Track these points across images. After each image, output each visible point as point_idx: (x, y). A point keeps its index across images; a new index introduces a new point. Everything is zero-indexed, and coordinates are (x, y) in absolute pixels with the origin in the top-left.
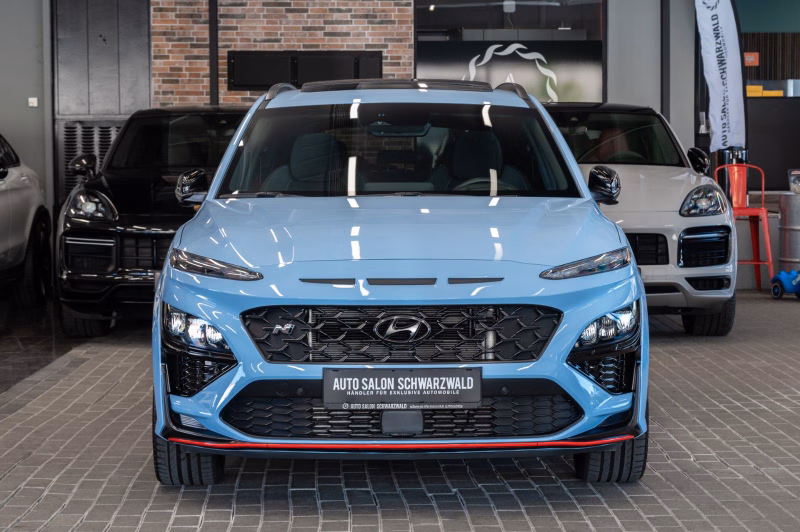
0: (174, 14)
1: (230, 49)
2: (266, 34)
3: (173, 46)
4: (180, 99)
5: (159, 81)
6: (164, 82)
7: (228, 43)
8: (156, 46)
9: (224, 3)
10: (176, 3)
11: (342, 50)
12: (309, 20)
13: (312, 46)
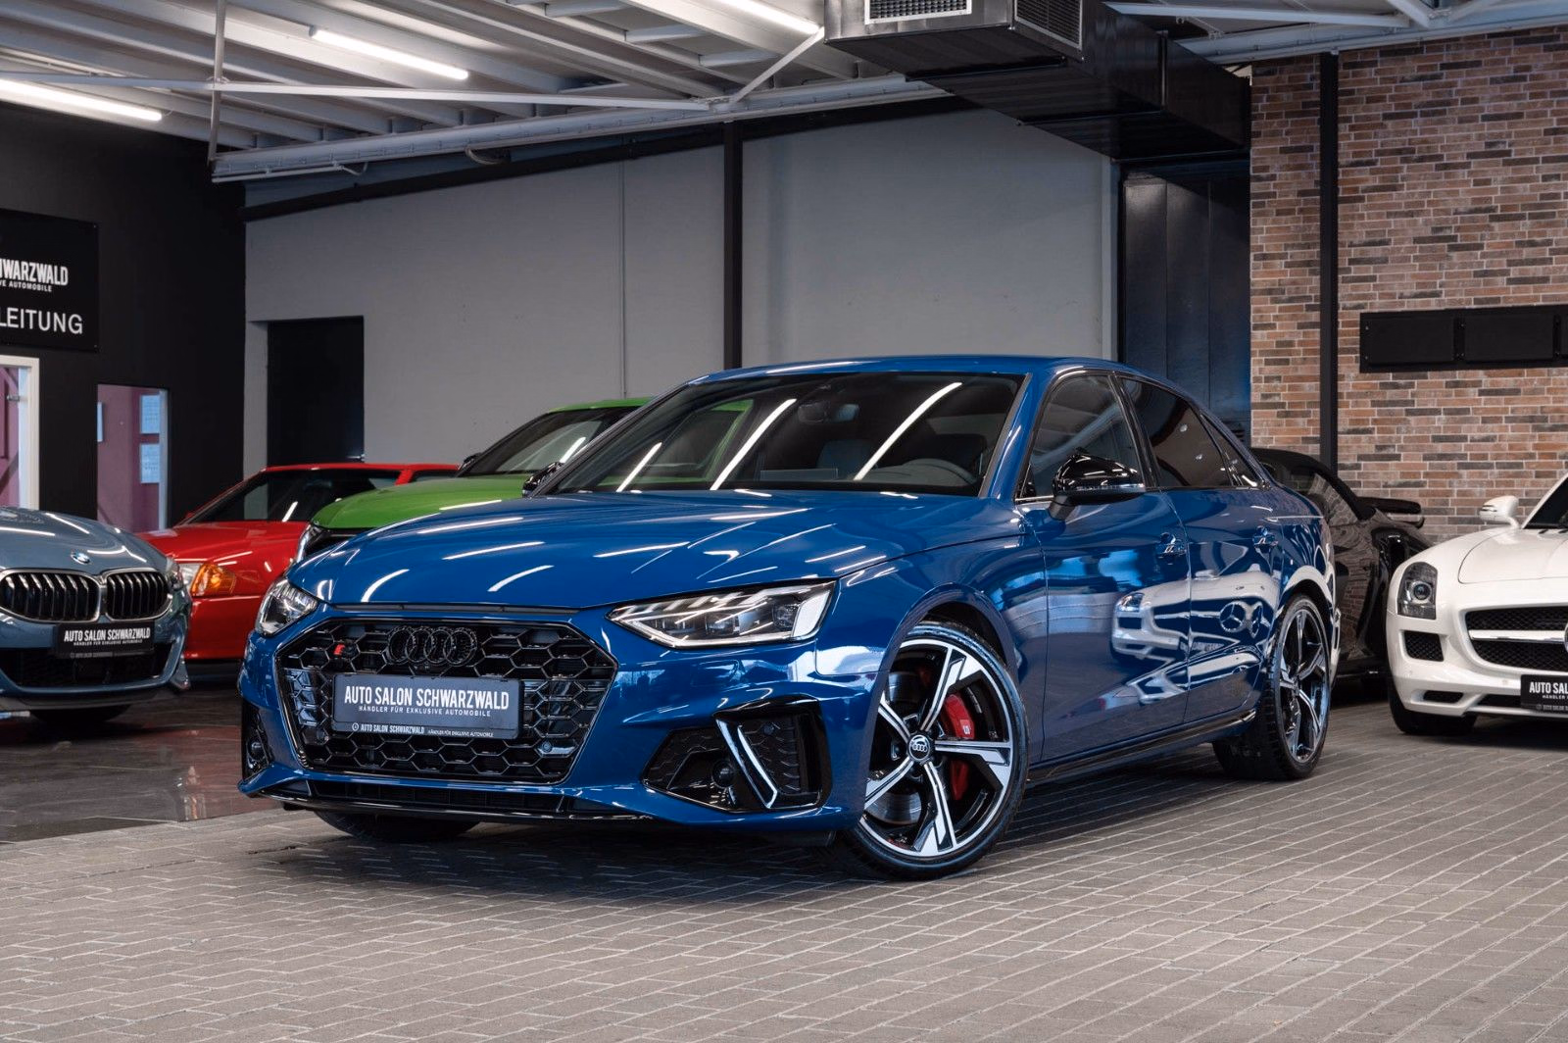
0: (1283, 261)
1: (1363, 311)
2: (1419, 285)
3: (1281, 310)
4: (1290, 388)
5: (1260, 362)
6: (1268, 363)
7: (1361, 302)
8: (1258, 311)
9: (1356, 242)
10: (1287, 247)
11: (1535, 304)
12: (1485, 260)
13: (1488, 301)
